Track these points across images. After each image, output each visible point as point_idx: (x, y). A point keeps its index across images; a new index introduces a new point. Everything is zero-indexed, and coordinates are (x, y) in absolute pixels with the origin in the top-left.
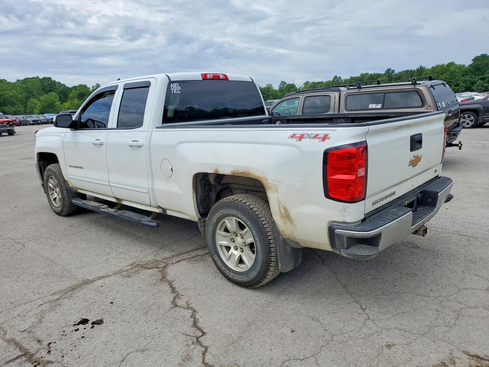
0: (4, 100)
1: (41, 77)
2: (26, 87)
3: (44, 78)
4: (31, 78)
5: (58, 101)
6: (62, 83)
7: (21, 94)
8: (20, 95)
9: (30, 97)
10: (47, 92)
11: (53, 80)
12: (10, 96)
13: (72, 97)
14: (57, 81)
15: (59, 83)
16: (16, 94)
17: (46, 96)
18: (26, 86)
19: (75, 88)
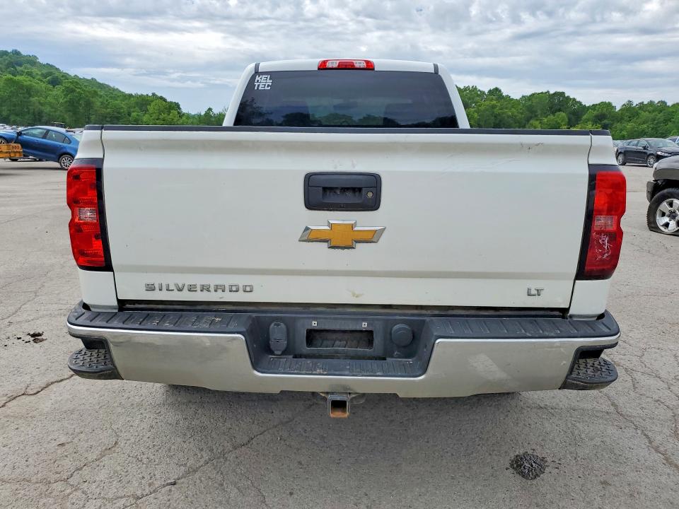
0: (500, 121)
1: (552, 92)
2: (530, 105)
3: (556, 94)
4: (539, 94)
5: (565, 125)
6: (578, 100)
7: (522, 113)
8: (520, 115)
9: (531, 118)
10: (553, 113)
11: (566, 95)
12: (509, 117)
13: (586, 119)
14: (571, 97)
15: (574, 99)
16: (516, 114)
17: (551, 117)
18: (530, 103)
19: (594, 106)
